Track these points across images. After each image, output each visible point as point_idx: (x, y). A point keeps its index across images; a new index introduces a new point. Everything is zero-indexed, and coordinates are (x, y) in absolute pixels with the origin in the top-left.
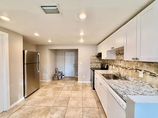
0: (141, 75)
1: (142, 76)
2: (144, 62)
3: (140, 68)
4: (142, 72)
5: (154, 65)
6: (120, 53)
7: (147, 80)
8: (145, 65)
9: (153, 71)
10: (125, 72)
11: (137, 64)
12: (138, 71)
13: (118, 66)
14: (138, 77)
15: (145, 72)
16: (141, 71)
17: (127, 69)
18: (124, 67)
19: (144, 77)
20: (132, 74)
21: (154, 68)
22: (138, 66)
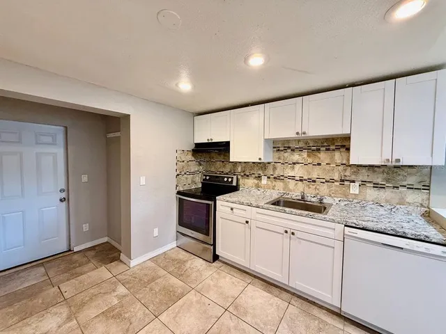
0: (354, 189)
1: (357, 192)
2: (361, 166)
3: (353, 178)
4: (357, 184)
5: (381, 170)
6: (289, 148)
7: (368, 196)
8: (364, 171)
9: (379, 181)
10: (310, 188)
11: (345, 170)
12: (346, 183)
13: (282, 178)
14: (346, 195)
15: (363, 183)
16: (354, 182)
17: (314, 181)
18: (305, 177)
19: (360, 192)
20: (330, 191)
21: (381, 175)
22: (346, 174)
